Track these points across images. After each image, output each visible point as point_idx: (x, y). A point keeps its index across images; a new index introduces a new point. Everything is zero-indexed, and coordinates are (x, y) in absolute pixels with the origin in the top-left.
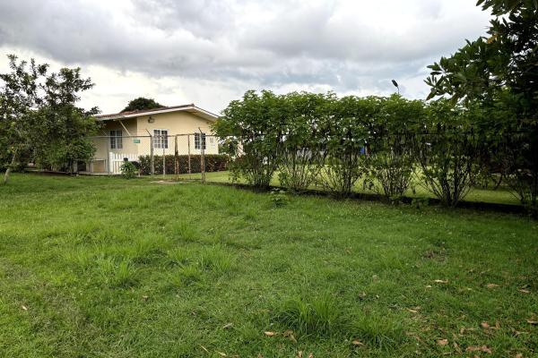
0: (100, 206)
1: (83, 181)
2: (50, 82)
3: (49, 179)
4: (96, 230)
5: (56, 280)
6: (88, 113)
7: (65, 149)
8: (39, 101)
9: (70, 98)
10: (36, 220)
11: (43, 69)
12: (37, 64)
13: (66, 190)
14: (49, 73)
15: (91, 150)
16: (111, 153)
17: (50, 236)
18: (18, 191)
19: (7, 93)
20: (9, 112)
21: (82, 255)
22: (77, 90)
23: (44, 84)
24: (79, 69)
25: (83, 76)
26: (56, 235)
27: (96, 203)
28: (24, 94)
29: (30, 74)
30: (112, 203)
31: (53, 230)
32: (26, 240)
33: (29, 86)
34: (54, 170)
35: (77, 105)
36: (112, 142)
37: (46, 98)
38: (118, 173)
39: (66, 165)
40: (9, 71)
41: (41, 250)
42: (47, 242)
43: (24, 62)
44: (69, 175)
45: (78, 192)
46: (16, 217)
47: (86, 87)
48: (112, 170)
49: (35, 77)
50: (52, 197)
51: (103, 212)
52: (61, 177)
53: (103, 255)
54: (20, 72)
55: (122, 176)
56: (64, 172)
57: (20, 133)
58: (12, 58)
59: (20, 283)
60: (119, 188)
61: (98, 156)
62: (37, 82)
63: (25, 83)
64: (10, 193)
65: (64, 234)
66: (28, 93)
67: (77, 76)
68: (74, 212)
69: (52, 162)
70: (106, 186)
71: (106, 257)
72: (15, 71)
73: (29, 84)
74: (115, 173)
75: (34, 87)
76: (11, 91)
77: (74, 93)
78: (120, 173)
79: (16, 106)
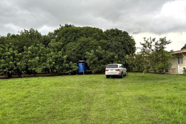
0: (175, 88)
1: (167, 76)
2: (156, 44)
3: (155, 75)
4: (174, 98)
5: (161, 116)
6: (169, 52)
7: (161, 65)
8: (152, 50)
9: (163, 48)
10: (153, 91)
11: (154, 40)
12: (152, 39)
13: (162, 80)
14: (156, 41)
15: (170, 65)
16: (178, 66)
17: (157, 98)
18: (147, 80)
19: (143, 49)
20: (144, 55)
21: (170, 108)
22: (165, 45)
23: (154, 45)
24: (165, 37)
25: (167, 40)
26: (160, 98)
27: (174, 86)
28: (148, 48)
29: (150, 42)
30: (180, 87)
31: (158, 96)
32: (150, 98)
33: (150, 46)
34: (157, 72)
35: (165, 50)
36: (178, 61)
37: (155, 49)
38: (181, 73)
39: (161, 70)
40: (144, 42)
41: (155, 103)
42: (157, 100)
43: (148, 39)
44: (162, 74)
45: (166, 81)
46: (147, 89)
47: (168, 43)
48: (179, 72)
49: (151, 43)
50: (157, 82)
51: (176, 90)
52: (160, 75)
53: (178, 110)
54: (147, 42)
55: (183, 75)
56: (161, 73)
57: (147, 61)
58: (145, 38)
59: (149, 114)
60: (182, 80)
61: (173, 67)
62: (152, 44)
63: (148, 45)
64: (144, 80)
65: (162, 98)
66: (149, 48)
67: (165, 40)
68: (165, 89)
69: (156, 69)
70: (177, 79)
71: (179, 111)
72: (145, 42)
73: (149, 45)
74: (180, 73)
75: (151, 46)
76: (144, 48)
77: (164, 46)
78: (182, 73)
79: (146, 53)
